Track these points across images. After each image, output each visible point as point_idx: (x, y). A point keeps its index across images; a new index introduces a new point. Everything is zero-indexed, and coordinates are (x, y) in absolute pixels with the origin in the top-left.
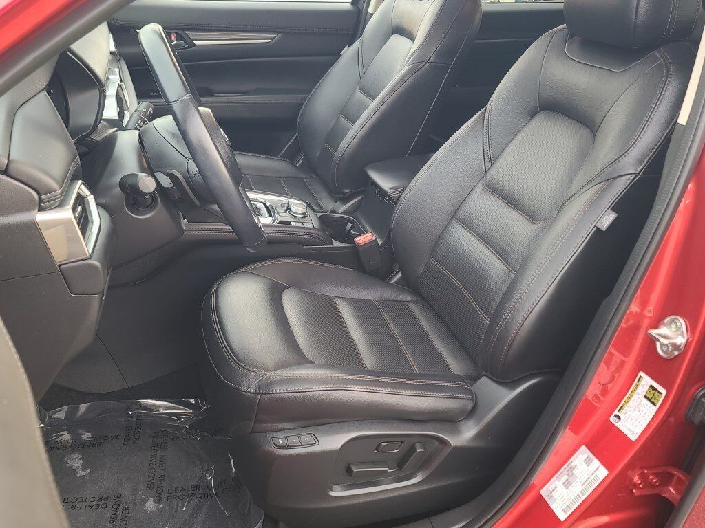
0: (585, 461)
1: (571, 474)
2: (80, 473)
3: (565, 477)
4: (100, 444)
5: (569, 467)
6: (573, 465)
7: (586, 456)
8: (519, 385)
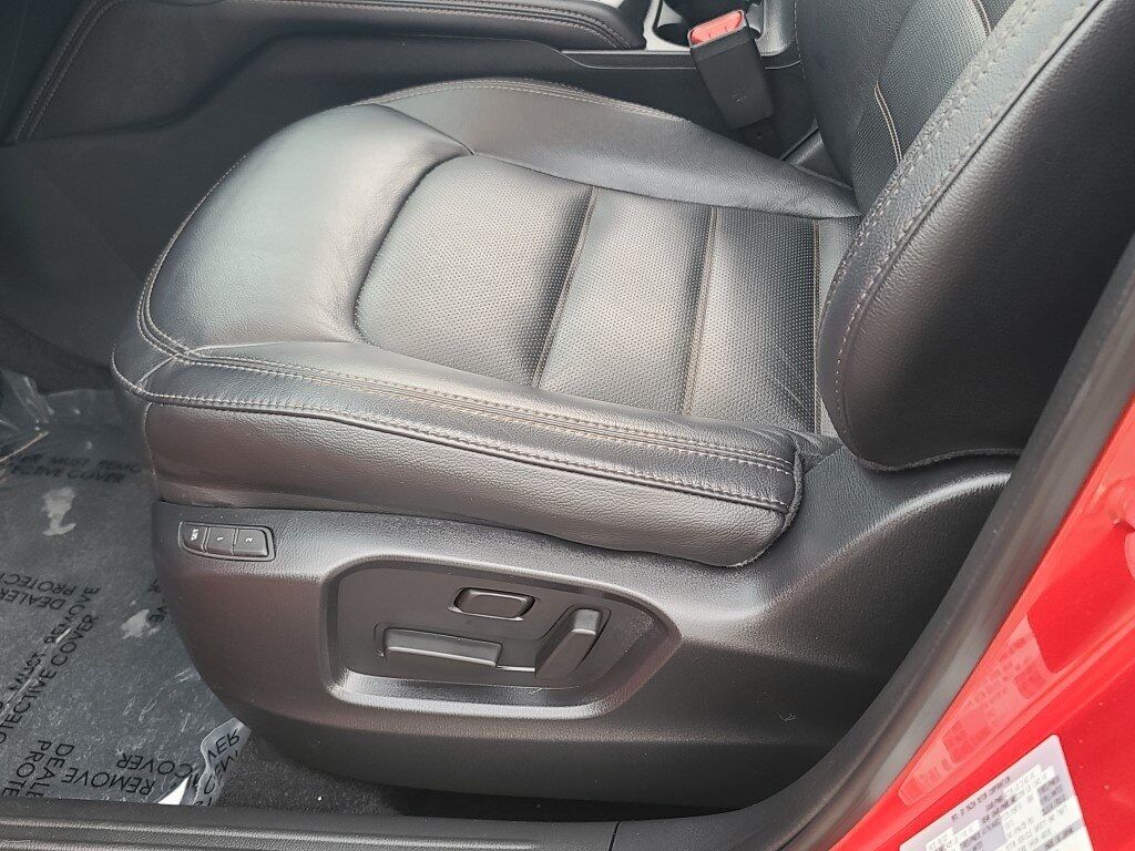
0: (1042, 789)
1: (992, 820)
2: (56, 529)
3: (976, 826)
4: (119, 479)
5: (996, 795)
6: (1007, 792)
7: (1050, 774)
8: (925, 488)
